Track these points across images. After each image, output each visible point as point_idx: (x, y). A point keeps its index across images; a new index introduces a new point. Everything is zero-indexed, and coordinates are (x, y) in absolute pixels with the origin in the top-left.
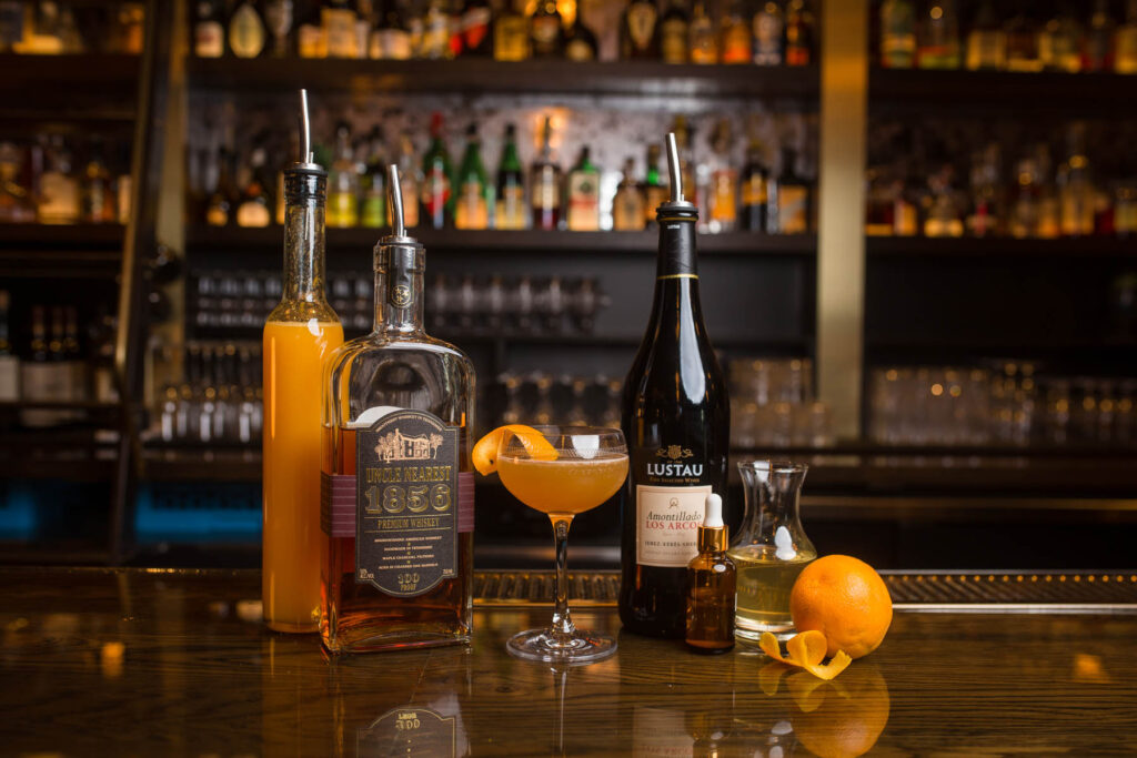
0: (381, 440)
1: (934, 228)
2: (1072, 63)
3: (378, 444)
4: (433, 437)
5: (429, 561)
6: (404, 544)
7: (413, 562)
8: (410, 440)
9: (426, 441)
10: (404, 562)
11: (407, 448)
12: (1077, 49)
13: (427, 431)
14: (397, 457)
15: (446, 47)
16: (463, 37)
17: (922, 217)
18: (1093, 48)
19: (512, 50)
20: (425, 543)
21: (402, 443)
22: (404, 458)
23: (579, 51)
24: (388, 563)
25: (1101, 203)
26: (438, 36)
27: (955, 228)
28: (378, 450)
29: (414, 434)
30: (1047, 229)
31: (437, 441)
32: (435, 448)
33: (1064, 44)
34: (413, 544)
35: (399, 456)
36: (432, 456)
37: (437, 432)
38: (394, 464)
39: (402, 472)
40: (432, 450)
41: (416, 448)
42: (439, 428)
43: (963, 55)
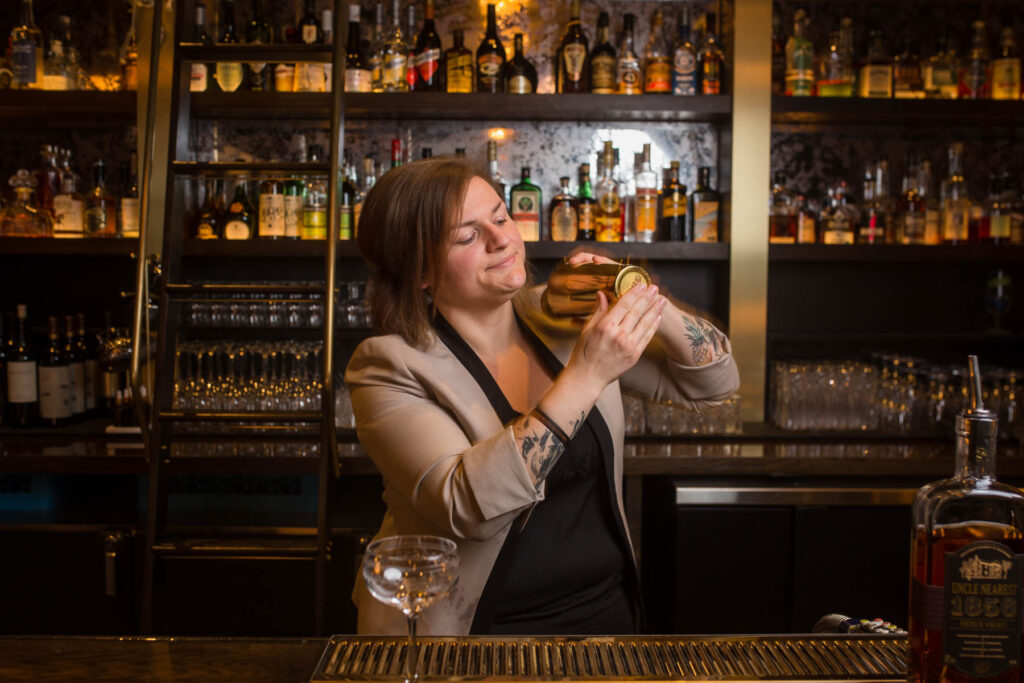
0: (964, 563)
1: (830, 238)
2: (953, 93)
3: (962, 566)
4: (1004, 562)
5: (999, 653)
6: (979, 640)
7: (986, 653)
8: (986, 564)
9: (998, 565)
10: (979, 653)
11: (984, 569)
12: (957, 80)
13: (1000, 558)
14: (976, 576)
15: (405, 82)
16: (419, 71)
17: (820, 228)
18: (972, 79)
19: (461, 85)
20: (995, 640)
21: (981, 567)
22: (981, 577)
23: (521, 84)
24: (966, 652)
25: (978, 213)
26: (397, 71)
27: (849, 238)
28: (962, 570)
29: (990, 560)
30: (930, 238)
31: (1007, 565)
32: (1006, 570)
33: (945, 75)
34: (987, 640)
35: (978, 575)
36: (1003, 576)
37: (1007, 559)
38: (974, 581)
39: (979, 588)
40: (1003, 572)
41: (991, 570)
42: (1009, 556)
43: (857, 86)
